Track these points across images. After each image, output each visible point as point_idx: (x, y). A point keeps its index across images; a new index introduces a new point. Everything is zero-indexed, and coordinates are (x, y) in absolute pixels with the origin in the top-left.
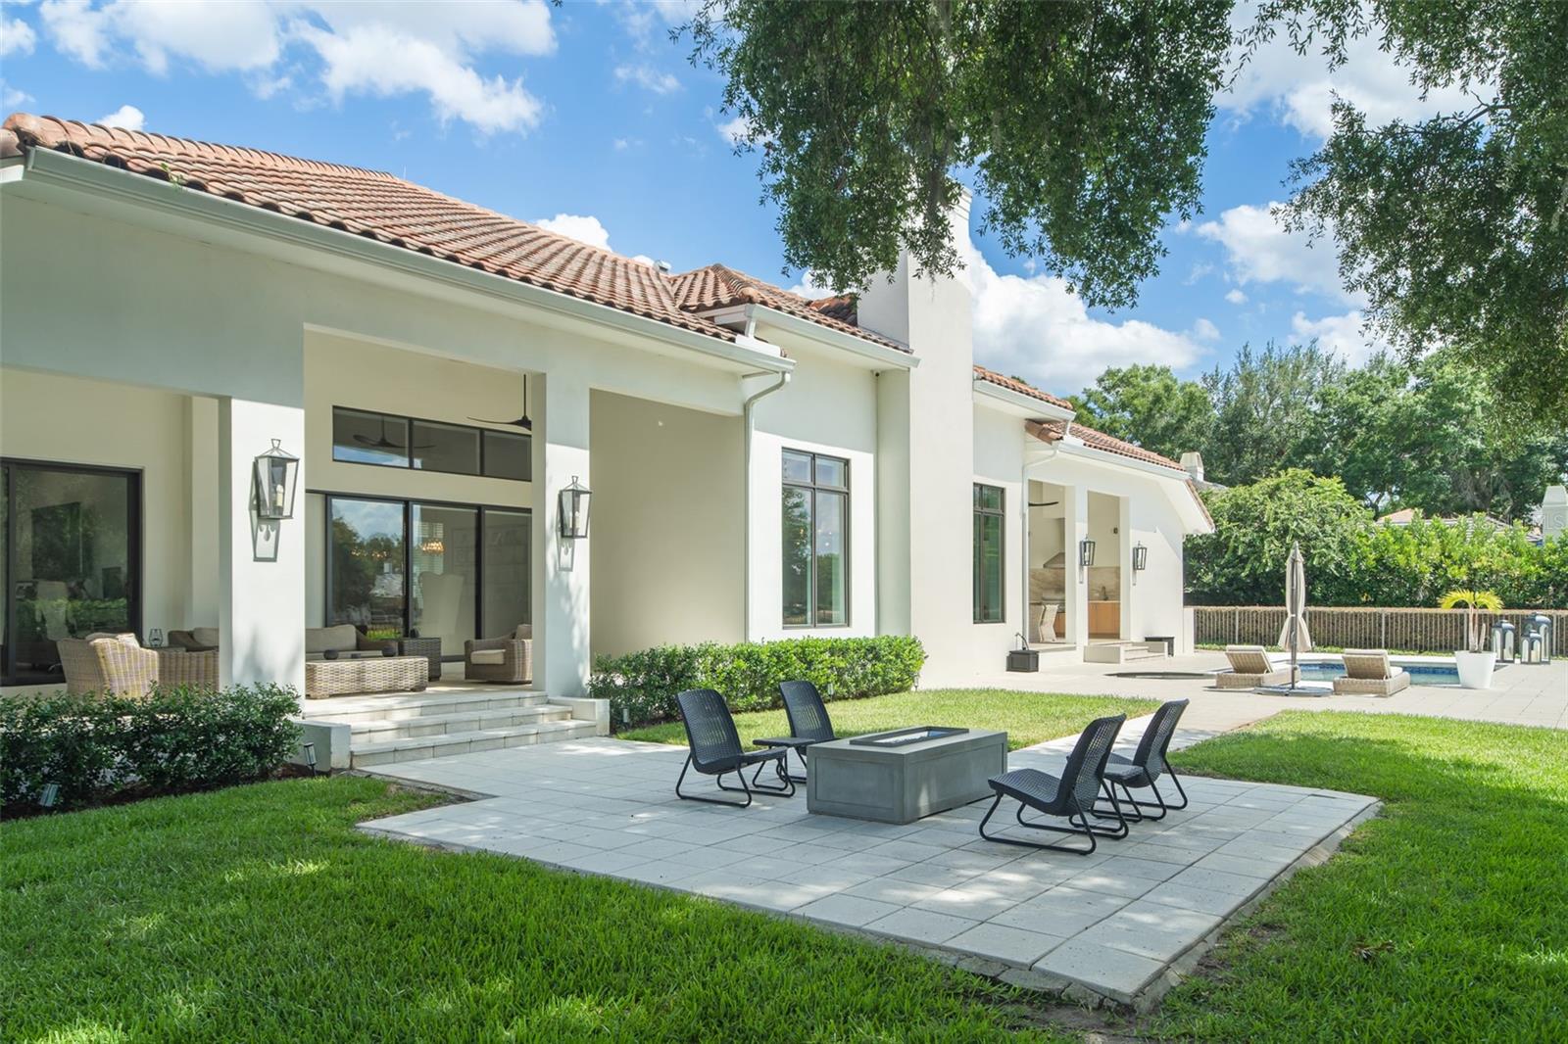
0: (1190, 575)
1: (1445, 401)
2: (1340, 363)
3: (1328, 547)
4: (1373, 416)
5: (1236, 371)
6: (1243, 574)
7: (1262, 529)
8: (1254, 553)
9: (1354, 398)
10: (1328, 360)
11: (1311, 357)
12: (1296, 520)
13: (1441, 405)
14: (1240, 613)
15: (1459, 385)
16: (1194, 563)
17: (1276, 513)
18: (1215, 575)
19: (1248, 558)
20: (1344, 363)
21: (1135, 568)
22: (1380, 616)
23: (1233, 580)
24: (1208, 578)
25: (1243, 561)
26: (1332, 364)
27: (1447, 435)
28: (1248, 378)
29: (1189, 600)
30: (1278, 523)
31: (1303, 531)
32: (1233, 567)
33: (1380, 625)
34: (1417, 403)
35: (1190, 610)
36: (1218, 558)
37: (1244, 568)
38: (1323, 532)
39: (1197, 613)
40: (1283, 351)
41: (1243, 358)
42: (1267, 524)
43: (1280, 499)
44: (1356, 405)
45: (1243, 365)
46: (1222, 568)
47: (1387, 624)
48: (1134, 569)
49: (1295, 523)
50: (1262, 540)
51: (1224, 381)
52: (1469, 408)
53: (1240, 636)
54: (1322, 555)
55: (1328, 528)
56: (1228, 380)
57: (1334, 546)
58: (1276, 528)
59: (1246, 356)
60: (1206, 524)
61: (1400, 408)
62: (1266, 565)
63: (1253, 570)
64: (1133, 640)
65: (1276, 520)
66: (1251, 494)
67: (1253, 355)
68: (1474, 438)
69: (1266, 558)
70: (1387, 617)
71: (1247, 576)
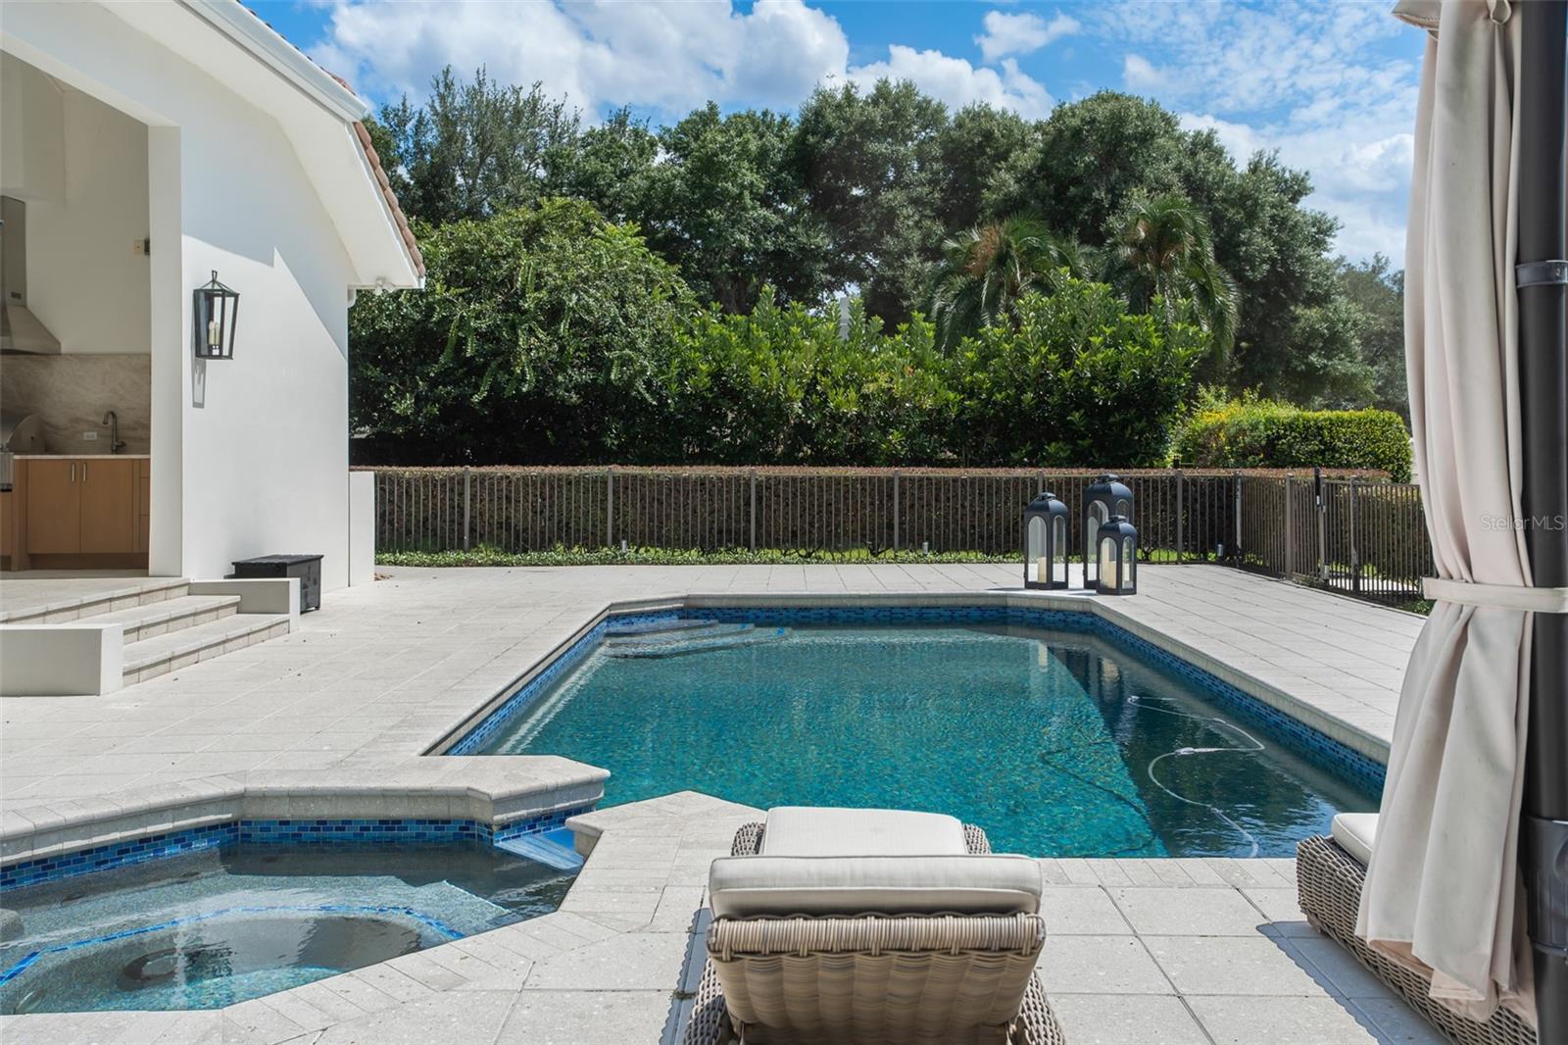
0: (364, 399)
1: (707, 180)
2: (571, 119)
3: (632, 345)
4: (618, 194)
5: (433, 107)
6: (476, 398)
7: (511, 306)
8: (495, 354)
9: (593, 164)
10: (557, 111)
11: (535, 106)
12: (573, 290)
13: (701, 185)
14: (473, 481)
15: (724, 157)
16: (374, 373)
17: (539, 276)
18: (418, 399)
19: (486, 365)
20: (576, 120)
21: (203, 350)
22: (748, 484)
23: (456, 410)
24: (405, 406)
25: (473, 370)
26: (562, 118)
27: (711, 223)
28: (447, 121)
29: (361, 454)
30: (543, 294)
31: (590, 312)
32: (455, 383)
33: (748, 504)
34: (675, 176)
35: (366, 479)
36: (423, 363)
37: (477, 388)
38: (626, 318)
39: (380, 481)
40: (499, 88)
41: (442, 90)
42: (523, 296)
43: (544, 249)
44: (596, 174)
45: (442, 98)
46: (433, 384)
47: (759, 500)
48: (198, 354)
49: (574, 297)
50: (513, 328)
51: (413, 122)
52: (736, 191)
53: (472, 530)
54: (626, 362)
55: (631, 309)
56: (420, 121)
57: (642, 344)
58: (539, 306)
59: (447, 86)
60: (406, 262)
61: (654, 182)
62: (522, 379)
63: (497, 389)
64: (192, 574)
65: (538, 288)
66: (490, 234)
67: (457, 87)
68: (742, 233)
69: (522, 366)
70: (759, 486)
71: (483, 402)
